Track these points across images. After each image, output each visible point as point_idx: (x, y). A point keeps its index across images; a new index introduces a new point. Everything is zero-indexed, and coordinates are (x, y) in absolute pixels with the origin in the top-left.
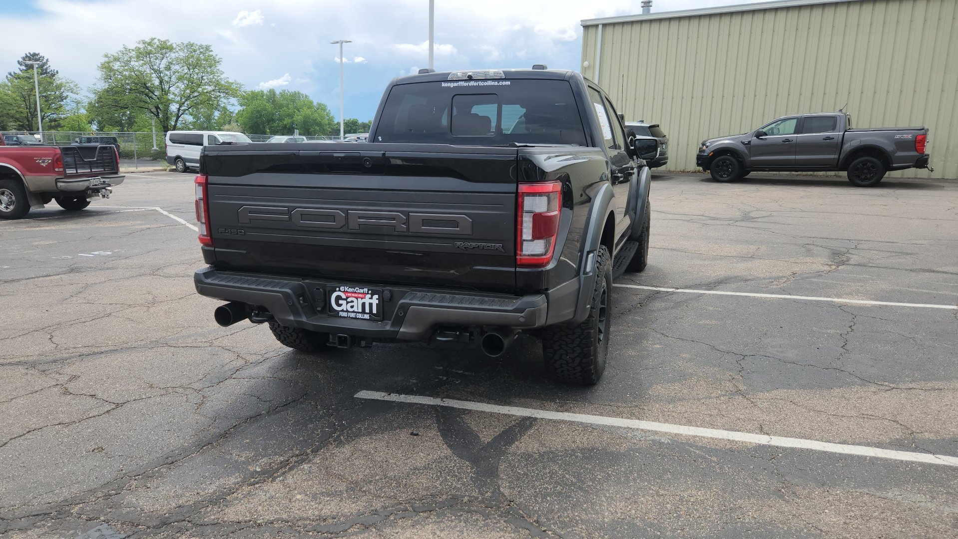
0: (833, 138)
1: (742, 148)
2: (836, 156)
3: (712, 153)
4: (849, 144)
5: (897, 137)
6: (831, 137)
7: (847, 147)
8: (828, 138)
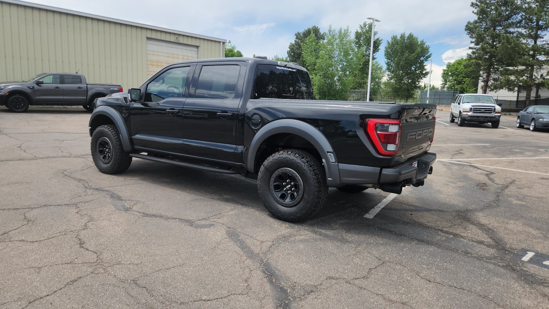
0: (82, 88)
1: (29, 91)
2: (85, 98)
3: (8, 93)
4: (91, 91)
5: (112, 89)
6: (81, 87)
7: (90, 93)
8: (79, 88)
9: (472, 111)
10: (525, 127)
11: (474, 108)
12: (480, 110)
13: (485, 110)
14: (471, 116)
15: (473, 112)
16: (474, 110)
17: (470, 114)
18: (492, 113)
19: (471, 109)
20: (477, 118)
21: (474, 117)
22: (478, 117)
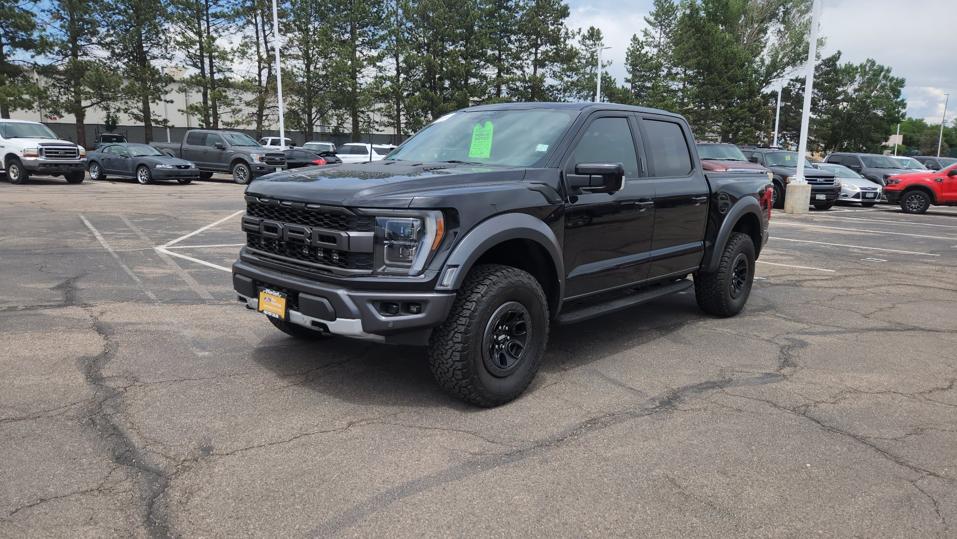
9: (44, 153)
10: (108, 177)
11: (46, 149)
12: (57, 153)
13: (66, 153)
14: (44, 164)
15: (46, 156)
16: (46, 153)
17: (42, 159)
18: (75, 157)
19: (41, 150)
20: (56, 168)
21: (51, 164)
22: (56, 165)
